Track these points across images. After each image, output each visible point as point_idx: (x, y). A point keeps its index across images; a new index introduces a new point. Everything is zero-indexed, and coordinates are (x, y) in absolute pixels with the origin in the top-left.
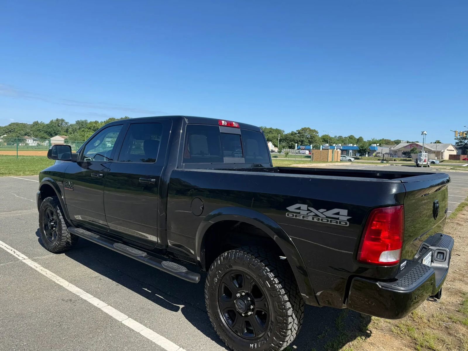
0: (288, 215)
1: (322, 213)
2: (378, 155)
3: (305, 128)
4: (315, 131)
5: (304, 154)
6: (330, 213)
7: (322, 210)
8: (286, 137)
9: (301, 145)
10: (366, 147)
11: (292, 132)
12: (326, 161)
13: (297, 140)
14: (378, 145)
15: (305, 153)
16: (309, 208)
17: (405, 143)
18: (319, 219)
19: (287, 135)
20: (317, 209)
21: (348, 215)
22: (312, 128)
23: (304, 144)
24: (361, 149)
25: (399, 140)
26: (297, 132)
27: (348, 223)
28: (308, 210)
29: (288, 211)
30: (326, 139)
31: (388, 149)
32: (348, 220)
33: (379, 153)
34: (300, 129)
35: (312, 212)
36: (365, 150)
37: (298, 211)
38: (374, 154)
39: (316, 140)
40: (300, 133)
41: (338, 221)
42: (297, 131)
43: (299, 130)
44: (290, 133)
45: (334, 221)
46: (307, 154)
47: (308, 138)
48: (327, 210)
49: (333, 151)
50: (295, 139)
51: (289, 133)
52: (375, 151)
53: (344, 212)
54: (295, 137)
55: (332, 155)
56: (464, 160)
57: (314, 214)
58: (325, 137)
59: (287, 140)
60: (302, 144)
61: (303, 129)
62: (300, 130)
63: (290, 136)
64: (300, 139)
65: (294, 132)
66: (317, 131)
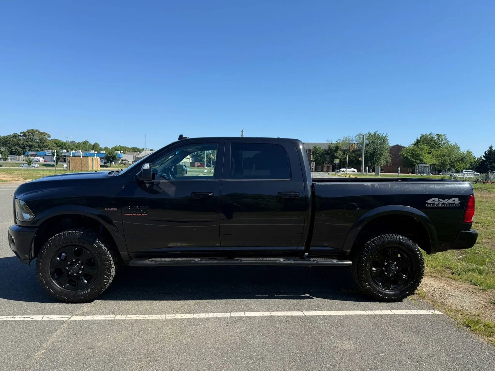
0: (427, 205)
1: (446, 201)
2: (124, 163)
3: (32, 130)
4: (46, 134)
5: (37, 161)
6: (450, 201)
7: (446, 200)
8: (7, 140)
9: (29, 151)
10: (114, 155)
11: (14, 133)
12: (87, 169)
13: (23, 144)
14: (122, 152)
15: (39, 161)
16: (439, 200)
17: (148, 150)
18: (445, 205)
19: (6, 137)
20: (444, 200)
21: (459, 201)
22: (42, 131)
23: (33, 150)
24: (109, 157)
25: (136, 147)
26: (22, 135)
27: (459, 204)
28: (439, 201)
29: (428, 203)
30: (59, 145)
31: (132, 156)
32: (459, 203)
33: (124, 161)
34: (25, 130)
35: (441, 201)
36: (114, 157)
37: (433, 202)
38: (120, 162)
39: (49, 145)
40: (27, 136)
41: (455, 204)
42: (21, 133)
43: (24, 132)
44: (12, 135)
45: (452, 204)
46: (42, 161)
47: (37, 142)
48: (449, 200)
49: (92, 158)
50: (20, 143)
51: (10, 135)
52: (120, 158)
53: (457, 199)
54: (19, 140)
55: (92, 163)
56: (198, 166)
57: (442, 203)
58: (58, 142)
59: (8, 143)
60: (30, 149)
61: (29, 131)
62: (26, 132)
63: (12, 139)
64: (27, 143)
65: (18, 134)
66: (49, 134)
